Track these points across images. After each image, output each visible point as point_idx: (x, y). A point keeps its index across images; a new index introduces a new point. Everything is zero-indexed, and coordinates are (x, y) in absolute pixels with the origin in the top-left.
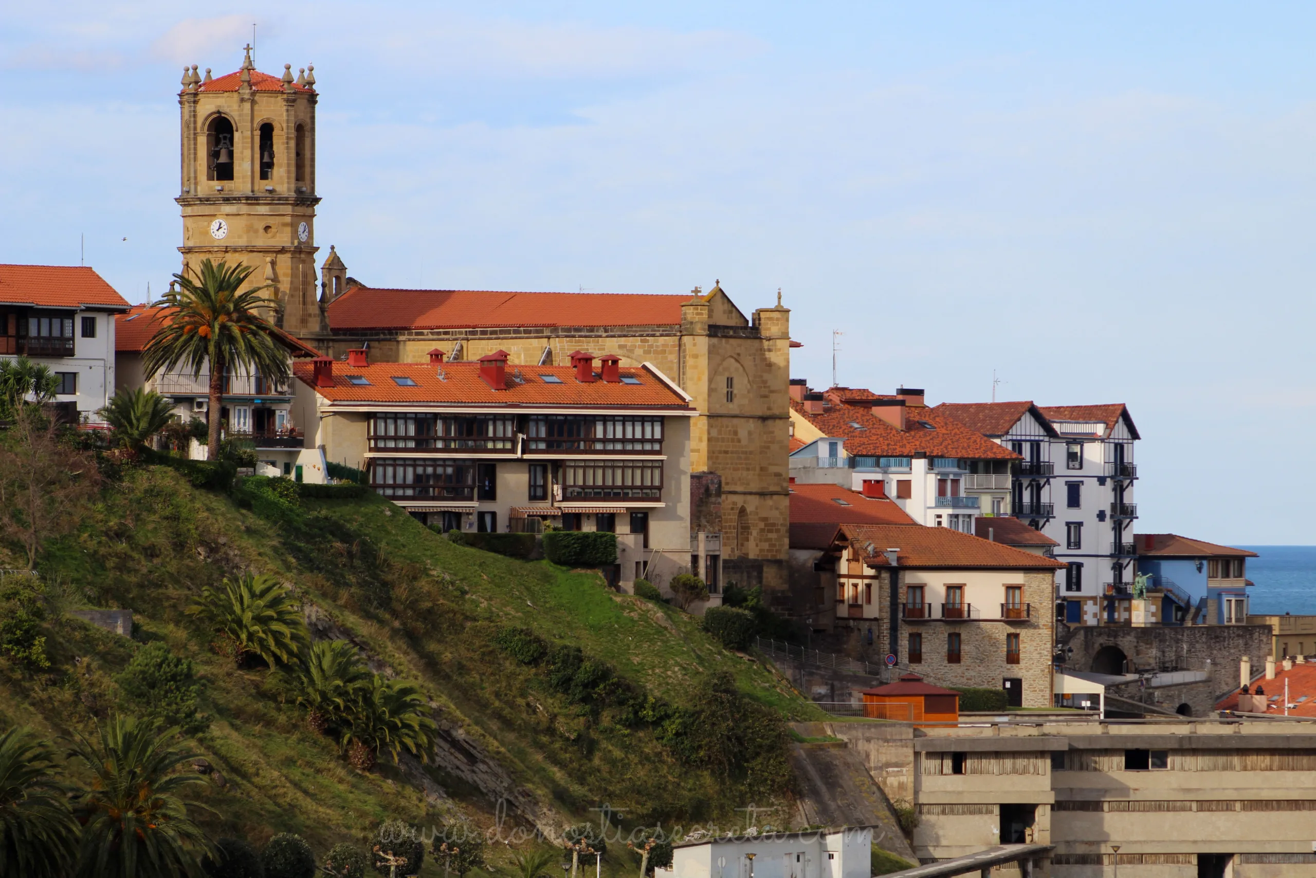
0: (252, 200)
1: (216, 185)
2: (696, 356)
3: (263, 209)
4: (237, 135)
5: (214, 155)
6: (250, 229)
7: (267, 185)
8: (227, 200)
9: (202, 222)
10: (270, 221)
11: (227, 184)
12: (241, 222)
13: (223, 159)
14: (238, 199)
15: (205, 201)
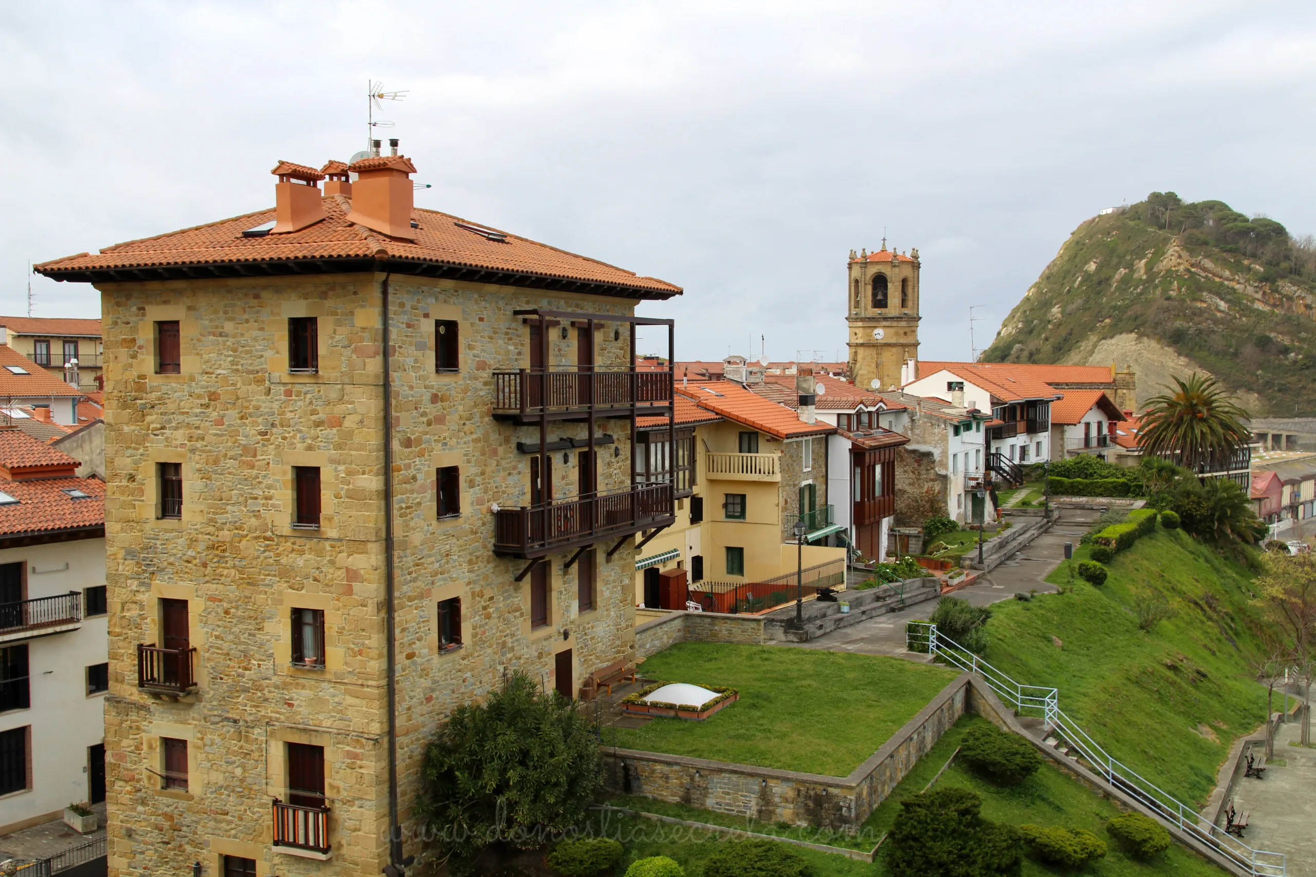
0: (898, 318)
1: (878, 311)
2: (1130, 400)
3: (903, 324)
4: (889, 285)
5: (874, 295)
6: (897, 334)
7: (906, 311)
8: (885, 319)
9: (868, 330)
10: (907, 330)
11: (883, 310)
12: (892, 330)
13: (880, 297)
14: (892, 318)
15: (870, 319)
